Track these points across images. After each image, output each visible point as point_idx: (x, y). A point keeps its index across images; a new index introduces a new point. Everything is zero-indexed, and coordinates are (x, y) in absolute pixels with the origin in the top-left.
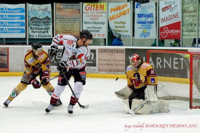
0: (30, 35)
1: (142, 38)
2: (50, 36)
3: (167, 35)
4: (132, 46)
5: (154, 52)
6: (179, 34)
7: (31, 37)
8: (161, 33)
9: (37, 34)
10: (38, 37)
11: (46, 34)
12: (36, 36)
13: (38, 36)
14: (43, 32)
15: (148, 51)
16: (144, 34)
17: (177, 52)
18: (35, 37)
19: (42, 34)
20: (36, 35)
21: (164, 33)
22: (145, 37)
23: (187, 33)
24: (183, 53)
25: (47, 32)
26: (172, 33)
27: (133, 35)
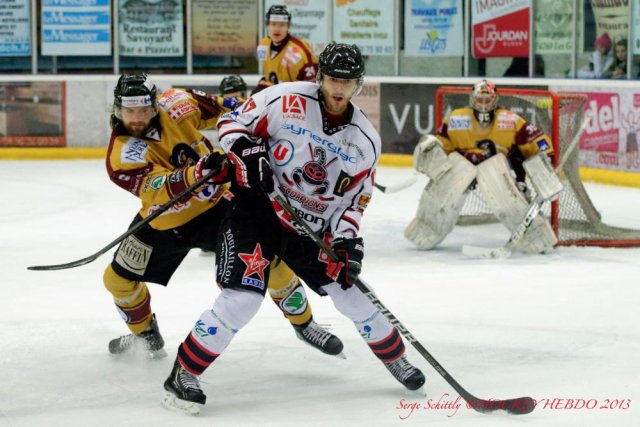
0: (122, 48)
1: (426, 54)
2: (177, 51)
3: (492, 47)
4: (400, 74)
5: (455, 92)
6: (526, 43)
7: (126, 54)
8: (478, 39)
9: (142, 44)
10: (143, 54)
11: (165, 44)
12: (140, 50)
13: (144, 50)
14: (159, 40)
15: (439, 91)
16: (431, 43)
17: (518, 93)
18: (136, 53)
19: (155, 45)
20: (138, 48)
21: (483, 39)
22: (433, 51)
23: (548, 40)
24: (533, 94)
25: (169, 39)
26: (507, 41)
27: (402, 47)
